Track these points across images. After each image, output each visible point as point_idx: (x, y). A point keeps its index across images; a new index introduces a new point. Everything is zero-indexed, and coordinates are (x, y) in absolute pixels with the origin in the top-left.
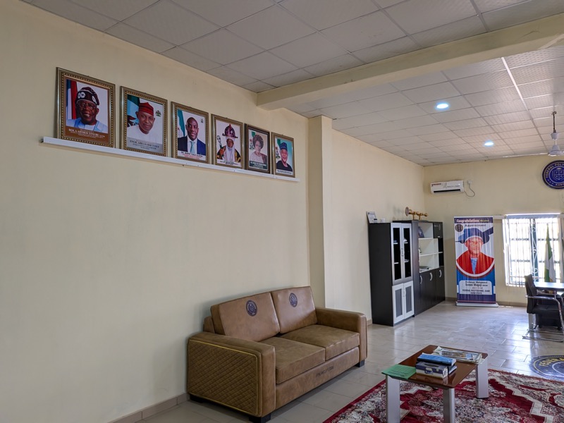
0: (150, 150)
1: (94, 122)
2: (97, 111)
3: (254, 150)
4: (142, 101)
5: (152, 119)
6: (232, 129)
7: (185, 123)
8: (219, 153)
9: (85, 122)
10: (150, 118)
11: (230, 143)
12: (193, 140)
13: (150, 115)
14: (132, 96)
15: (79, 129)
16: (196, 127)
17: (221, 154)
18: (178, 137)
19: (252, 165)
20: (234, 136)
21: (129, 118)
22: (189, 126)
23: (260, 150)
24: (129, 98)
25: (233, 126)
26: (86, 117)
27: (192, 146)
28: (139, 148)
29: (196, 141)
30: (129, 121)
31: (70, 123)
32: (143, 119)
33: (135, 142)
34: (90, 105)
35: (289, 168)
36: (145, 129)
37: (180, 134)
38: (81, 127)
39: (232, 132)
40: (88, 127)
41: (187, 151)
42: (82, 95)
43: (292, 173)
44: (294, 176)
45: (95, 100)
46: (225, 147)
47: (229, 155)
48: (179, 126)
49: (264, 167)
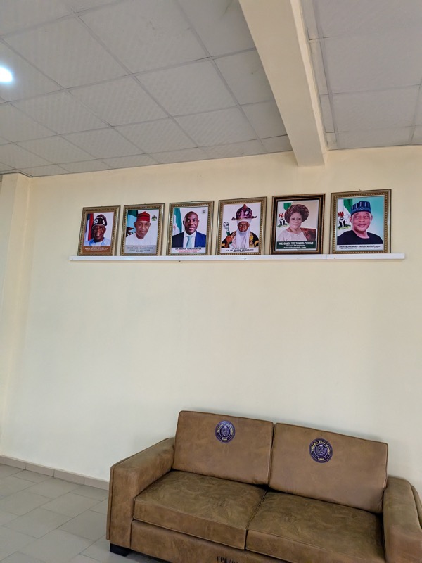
0: (145, 252)
1: (102, 239)
2: (104, 230)
3: (288, 226)
4: (140, 212)
5: (148, 225)
6: (249, 210)
7: (183, 218)
8: (225, 242)
9: (96, 241)
10: (146, 224)
11: (242, 227)
12: (190, 234)
13: (146, 222)
14: (132, 210)
15: (92, 247)
16: (196, 220)
17: (228, 242)
18: (173, 235)
19: (282, 247)
20: (250, 216)
21: (128, 229)
22: (187, 221)
23: (299, 224)
24: (130, 213)
25: (248, 205)
26: (97, 237)
27: (189, 240)
28: (134, 252)
29: (194, 234)
30: (127, 232)
31: (87, 243)
32: (140, 227)
33: (131, 248)
34: (100, 227)
35: (374, 239)
36: (140, 235)
37: (176, 232)
38: (93, 245)
39: (247, 213)
40: (98, 244)
41: (182, 246)
42: (97, 221)
43: (381, 247)
44: (384, 251)
45: (104, 223)
46: (235, 232)
47: (241, 241)
48: (175, 224)
49: (308, 246)
